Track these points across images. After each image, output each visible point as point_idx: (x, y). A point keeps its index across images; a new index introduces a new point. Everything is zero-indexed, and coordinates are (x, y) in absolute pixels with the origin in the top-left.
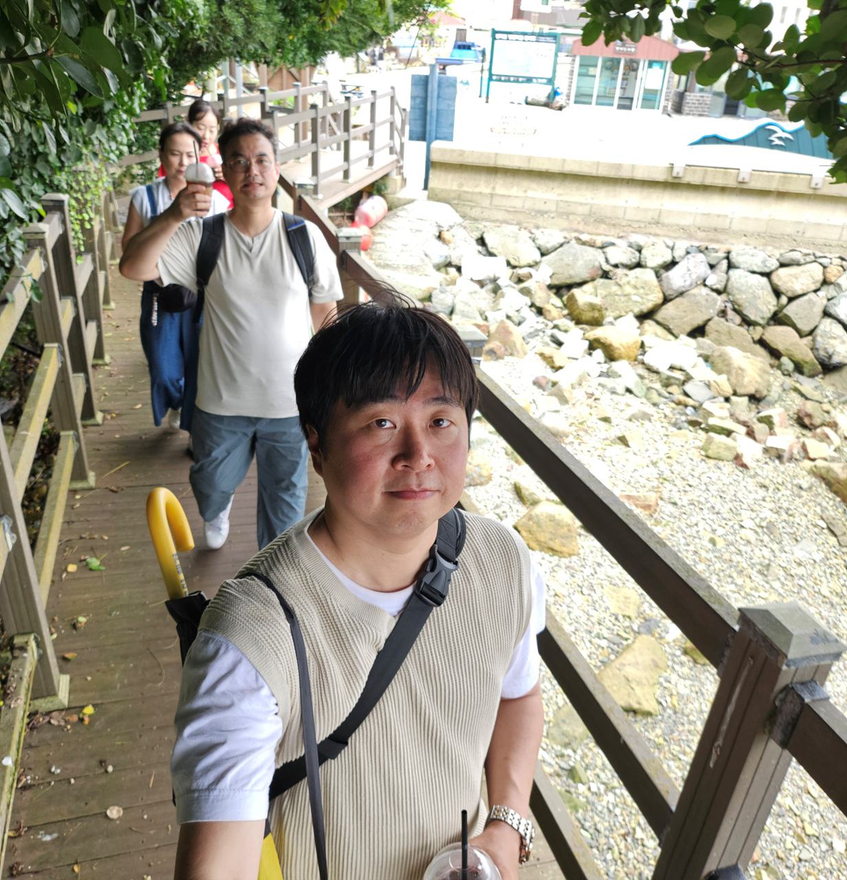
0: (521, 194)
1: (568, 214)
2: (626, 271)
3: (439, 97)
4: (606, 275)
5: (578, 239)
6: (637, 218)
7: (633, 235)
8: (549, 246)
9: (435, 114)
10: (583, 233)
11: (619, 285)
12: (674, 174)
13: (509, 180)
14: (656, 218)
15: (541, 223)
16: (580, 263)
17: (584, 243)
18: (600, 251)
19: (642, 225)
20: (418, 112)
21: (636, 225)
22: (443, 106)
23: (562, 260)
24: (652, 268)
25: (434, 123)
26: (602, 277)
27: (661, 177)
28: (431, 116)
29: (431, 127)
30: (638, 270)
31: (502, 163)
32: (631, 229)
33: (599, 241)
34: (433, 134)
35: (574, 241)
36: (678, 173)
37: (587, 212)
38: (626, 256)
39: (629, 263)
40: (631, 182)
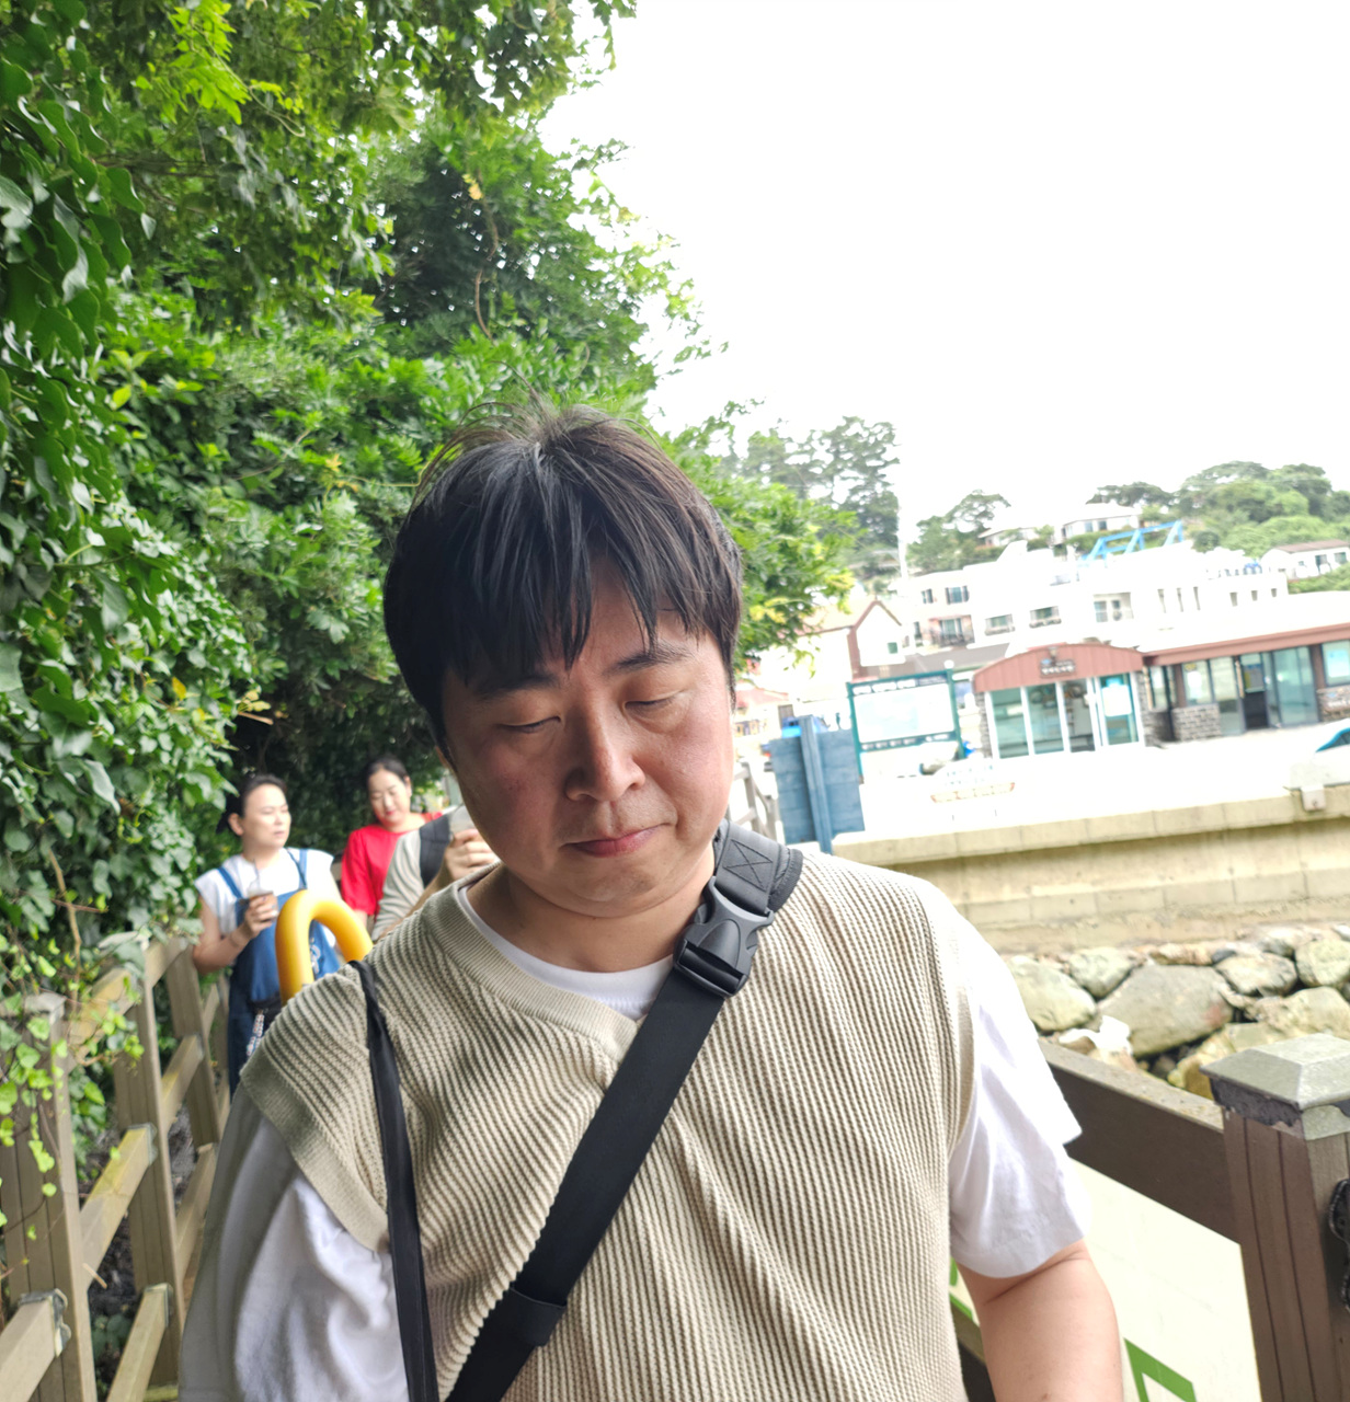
0: (1022, 895)
1: (1122, 915)
2: (1278, 1001)
3: (824, 765)
4: (1240, 1016)
5: (1158, 957)
6: (1263, 897)
7: (1265, 929)
8: (1104, 979)
9: (823, 794)
10: (1164, 943)
11: (1279, 1031)
12: (1309, 805)
13: (991, 874)
14: (1301, 890)
15: (1074, 941)
16: (1180, 1000)
17: (1173, 962)
18: (1211, 970)
19: (1278, 908)
20: (793, 798)
21: (1266, 910)
22: (834, 779)
23: (1141, 1001)
24: (1331, 985)
25: (826, 807)
26: (1234, 1020)
27: (1285, 815)
28: (819, 798)
29: (821, 815)
30: (1303, 994)
31: (969, 848)
32: (1256, 919)
33: (1203, 951)
34: (828, 826)
35: (1151, 962)
36: (1315, 803)
37: (1160, 904)
38: (1270, 972)
39: (1279, 983)
40: (1226, 835)
